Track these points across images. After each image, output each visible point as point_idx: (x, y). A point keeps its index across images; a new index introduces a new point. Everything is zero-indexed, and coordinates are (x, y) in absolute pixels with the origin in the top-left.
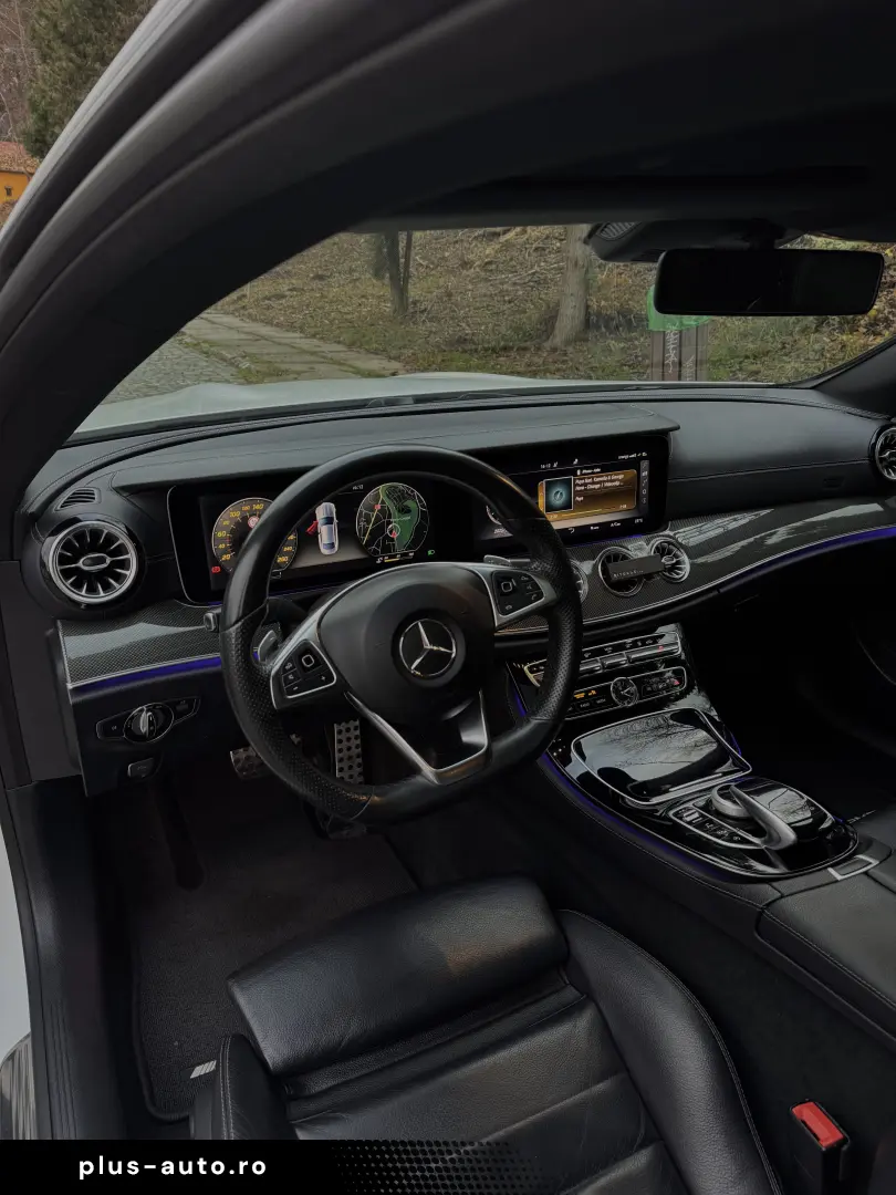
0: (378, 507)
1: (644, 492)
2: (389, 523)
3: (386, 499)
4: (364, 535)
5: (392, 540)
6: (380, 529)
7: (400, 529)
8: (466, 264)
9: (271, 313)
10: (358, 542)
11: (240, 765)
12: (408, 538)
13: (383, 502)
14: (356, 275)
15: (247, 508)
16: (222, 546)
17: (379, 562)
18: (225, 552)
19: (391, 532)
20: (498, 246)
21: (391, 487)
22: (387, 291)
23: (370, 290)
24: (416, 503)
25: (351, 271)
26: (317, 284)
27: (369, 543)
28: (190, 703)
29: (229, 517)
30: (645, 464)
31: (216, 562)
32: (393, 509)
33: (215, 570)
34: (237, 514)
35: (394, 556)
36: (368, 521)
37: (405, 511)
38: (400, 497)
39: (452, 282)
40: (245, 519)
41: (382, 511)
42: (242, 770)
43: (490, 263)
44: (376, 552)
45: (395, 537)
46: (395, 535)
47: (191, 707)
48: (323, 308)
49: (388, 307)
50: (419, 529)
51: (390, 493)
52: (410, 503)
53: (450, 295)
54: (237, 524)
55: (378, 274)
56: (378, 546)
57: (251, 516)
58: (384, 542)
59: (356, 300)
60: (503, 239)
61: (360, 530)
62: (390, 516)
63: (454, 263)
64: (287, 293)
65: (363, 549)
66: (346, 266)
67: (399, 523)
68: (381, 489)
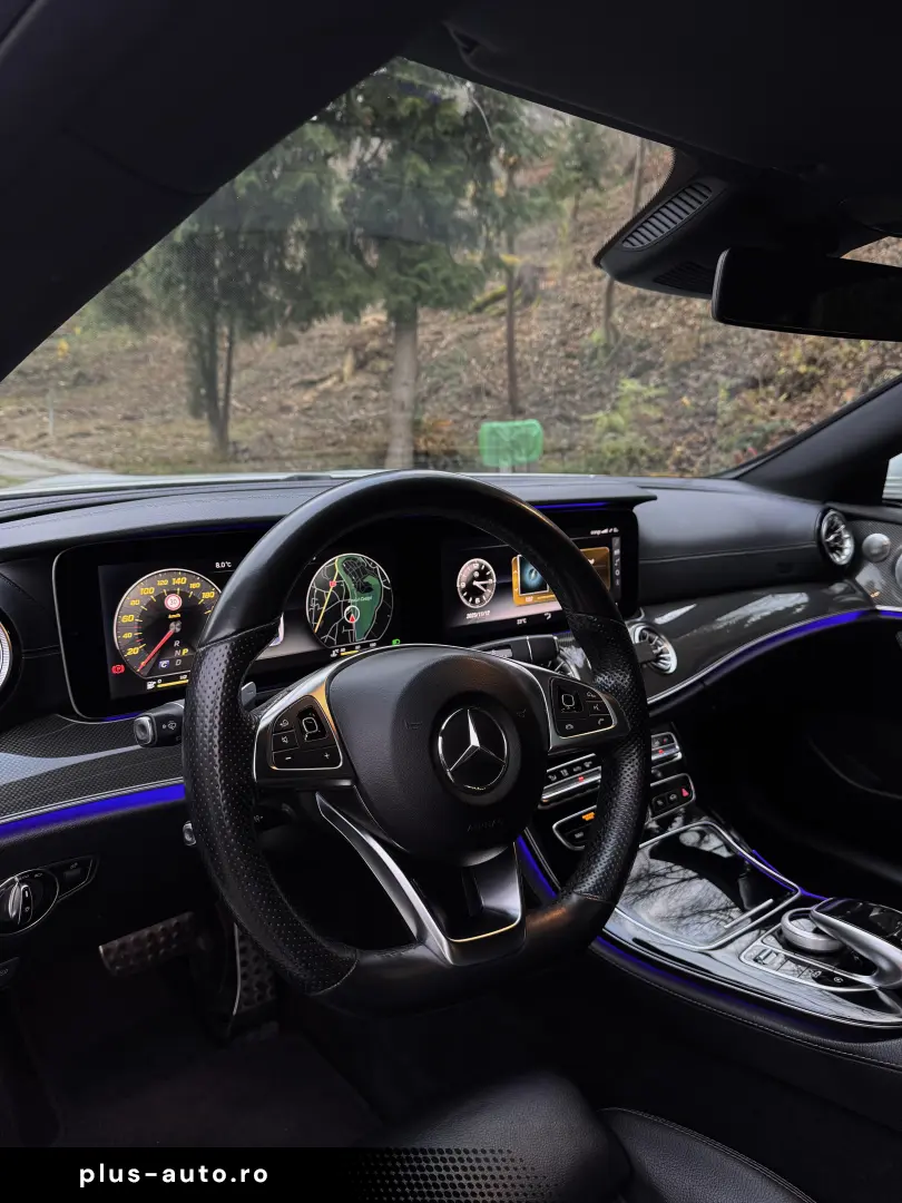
0: (333, 584)
1: (618, 573)
2: (347, 604)
3: (343, 574)
4: (316, 620)
5: (350, 626)
6: (335, 613)
7: (358, 611)
8: (286, 409)
9: (75, 452)
10: (308, 629)
11: (112, 957)
12: (369, 625)
13: (339, 578)
14: (168, 417)
15: (166, 582)
16: (128, 635)
17: (334, 655)
18: (132, 644)
19: (348, 616)
20: (316, 394)
21: (348, 559)
22: (206, 431)
23: (185, 431)
24: (380, 579)
25: (163, 413)
26: (126, 424)
27: (323, 630)
28: (83, 865)
29: (138, 595)
30: (616, 541)
31: (118, 658)
32: (351, 586)
33: (118, 669)
34: (151, 591)
35: (352, 648)
36: (321, 602)
37: (365, 589)
38: (358, 572)
39: (272, 424)
40: (161, 598)
41: (338, 588)
42: (113, 964)
43: (309, 409)
44: (330, 642)
45: (354, 622)
46: (354, 621)
47: (85, 871)
48: (133, 446)
49: (206, 446)
50: (382, 612)
51: (349, 566)
52: (370, 579)
53: (271, 436)
54: (150, 604)
55: (196, 413)
56: (332, 635)
57: (169, 593)
58: (340, 629)
59: (170, 440)
60: (321, 387)
61: (311, 613)
62: (347, 597)
63: (273, 407)
64: (94, 431)
65: (315, 638)
66: (156, 409)
67: (359, 604)
68: (337, 560)
